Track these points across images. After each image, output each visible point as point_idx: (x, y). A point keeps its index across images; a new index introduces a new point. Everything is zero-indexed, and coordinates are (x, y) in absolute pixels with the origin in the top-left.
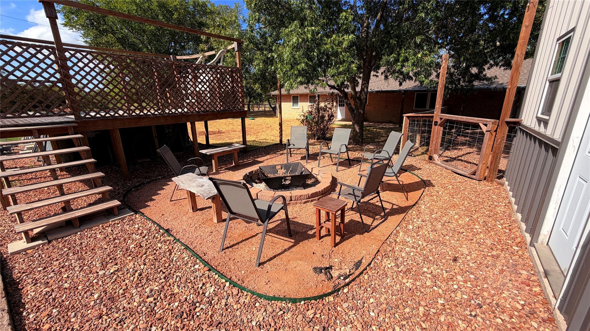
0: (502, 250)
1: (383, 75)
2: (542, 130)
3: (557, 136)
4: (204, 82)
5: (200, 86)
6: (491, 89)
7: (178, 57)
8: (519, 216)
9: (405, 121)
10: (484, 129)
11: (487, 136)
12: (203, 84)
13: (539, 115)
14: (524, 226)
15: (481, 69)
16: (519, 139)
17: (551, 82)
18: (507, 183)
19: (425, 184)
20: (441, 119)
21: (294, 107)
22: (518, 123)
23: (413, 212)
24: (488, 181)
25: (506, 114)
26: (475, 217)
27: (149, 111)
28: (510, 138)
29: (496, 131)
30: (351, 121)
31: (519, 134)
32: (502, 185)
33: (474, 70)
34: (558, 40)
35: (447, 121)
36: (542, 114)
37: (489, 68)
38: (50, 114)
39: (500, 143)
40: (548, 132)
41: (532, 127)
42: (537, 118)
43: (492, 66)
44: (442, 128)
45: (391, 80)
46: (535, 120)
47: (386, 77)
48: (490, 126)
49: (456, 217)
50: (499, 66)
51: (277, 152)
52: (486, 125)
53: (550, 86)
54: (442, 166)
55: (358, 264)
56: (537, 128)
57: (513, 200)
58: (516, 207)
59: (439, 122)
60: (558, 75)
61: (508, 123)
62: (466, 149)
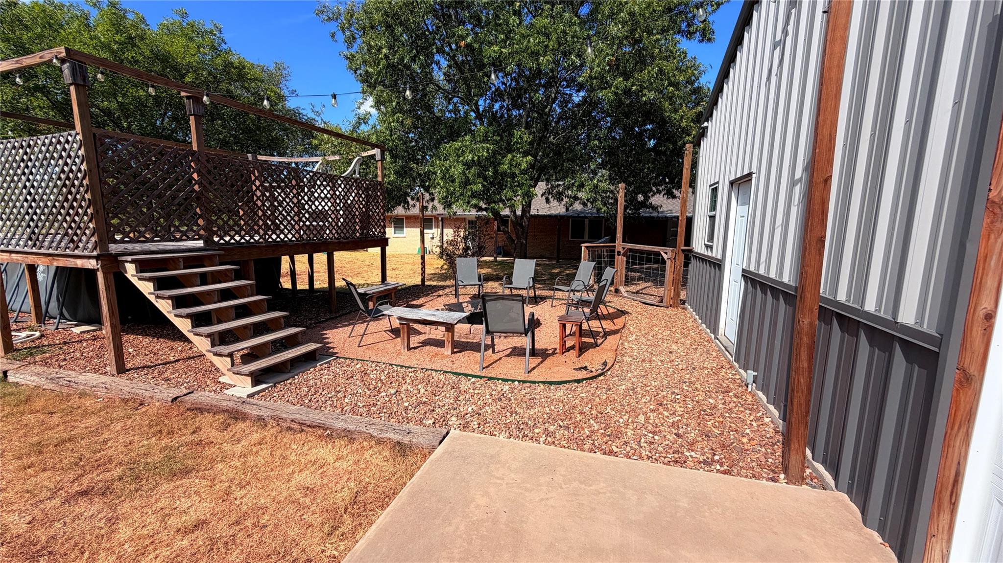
0: (698, 345)
1: (544, 197)
2: (709, 254)
3: (719, 257)
4: (327, 198)
5: (317, 203)
6: (654, 217)
7: (260, 157)
8: (704, 326)
9: (584, 252)
10: (665, 257)
11: (668, 263)
12: (326, 201)
13: (706, 243)
14: (708, 330)
15: (647, 198)
16: (694, 264)
17: (710, 217)
18: (689, 307)
19: (622, 313)
20: (624, 248)
21: (396, 235)
22: (691, 251)
23: (625, 332)
24: (673, 307)
25: (680, 243)
26: (674, 330)
27: (243, 237)
28: (686, 265)
29: (675, 259)
30: (492, 256)
31: (693, 261)
32: (686, 309)
33: (640, 198)
34: (711, 186)
35: (630, 250)
36: (708, 241)
37: (652, 196)
38: (184, 238)
39: (679, 270)
40: (714, 255)
41: (702, 252)
42: (705, 244)
43: (655, 194)
44: (625, 259)
45: (554, 203)
46: (703, 246)
47: (547, 201)
48: (670, 254)
49: (660, 331)
50: (662, 195)
51: (432, 293)
52: (666, 253)
53: (710, 220)
54: (630, 298)
55: (605, 363)
56: (706, 253)
57: (697, 317)
58: (700, 321)
59: (622, 252)
60: (713, 213)
61: (683, 251)
62: (642, 285)
